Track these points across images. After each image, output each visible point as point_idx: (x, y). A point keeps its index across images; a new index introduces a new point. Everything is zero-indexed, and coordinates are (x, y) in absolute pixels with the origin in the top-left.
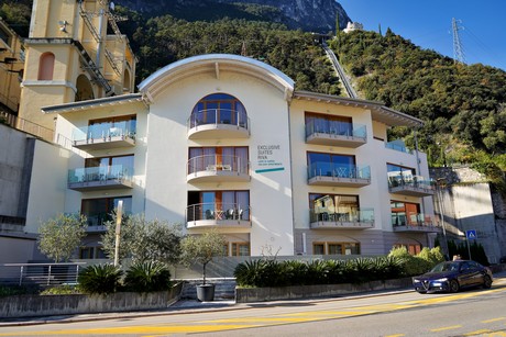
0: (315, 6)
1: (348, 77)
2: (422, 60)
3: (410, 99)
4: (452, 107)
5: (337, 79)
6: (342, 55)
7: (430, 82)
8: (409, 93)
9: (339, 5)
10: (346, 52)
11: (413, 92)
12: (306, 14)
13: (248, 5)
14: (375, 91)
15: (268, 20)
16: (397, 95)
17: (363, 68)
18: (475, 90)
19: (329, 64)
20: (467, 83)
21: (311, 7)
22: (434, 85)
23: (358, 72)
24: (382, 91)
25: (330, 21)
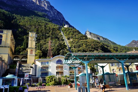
0: (56, 14)
1: (66, 39)
2: (81, 37)
3: (79, 47)
4: (86, 50)
5: (64, 40)
6: (65, 33)
7: (83, 44)
13: (39, 12)
14: (72, 44)
15: (44, 17)
16: (77, 46)
18: (90, 47)
19: (62, 36)
20: (89, 45)
21: (55, 14)
22: (83, 45)
23: (69, 39)
24: (74, 45)
25: (59, 18)
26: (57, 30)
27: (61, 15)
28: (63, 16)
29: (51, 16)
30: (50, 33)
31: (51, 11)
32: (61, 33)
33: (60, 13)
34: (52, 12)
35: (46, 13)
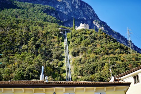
0: (77, 7)
1: (70, 56)
5: (64, 57)
8: (92, 70)
9: (90, 7)
10: (73, 42)
11: (94, 69)
12: (71, 10)
16: (86, 71)
17: (78, 52)
19: (62, 48)
21: (75, 7)
23: (75, 54)
25: (85, 16)
26: (56, 35)
27: (88, 10)
28: (94, 12)
29: (66, 13)
30: (30, 42)
31: (66, 2)
32: (64, 43)
33: (87, 4)
34: (68, 4)
35: (55, 6)
